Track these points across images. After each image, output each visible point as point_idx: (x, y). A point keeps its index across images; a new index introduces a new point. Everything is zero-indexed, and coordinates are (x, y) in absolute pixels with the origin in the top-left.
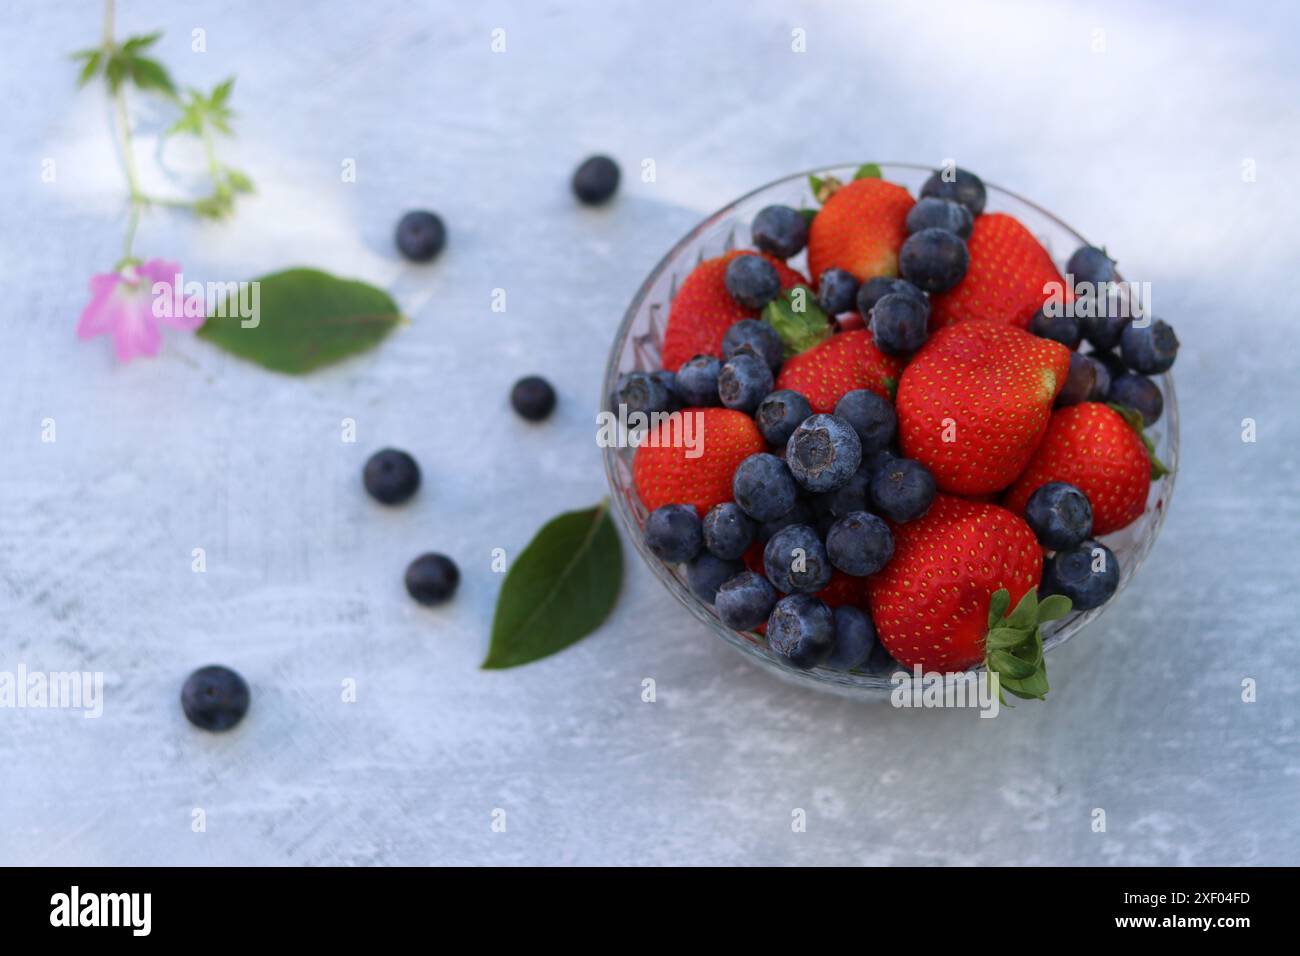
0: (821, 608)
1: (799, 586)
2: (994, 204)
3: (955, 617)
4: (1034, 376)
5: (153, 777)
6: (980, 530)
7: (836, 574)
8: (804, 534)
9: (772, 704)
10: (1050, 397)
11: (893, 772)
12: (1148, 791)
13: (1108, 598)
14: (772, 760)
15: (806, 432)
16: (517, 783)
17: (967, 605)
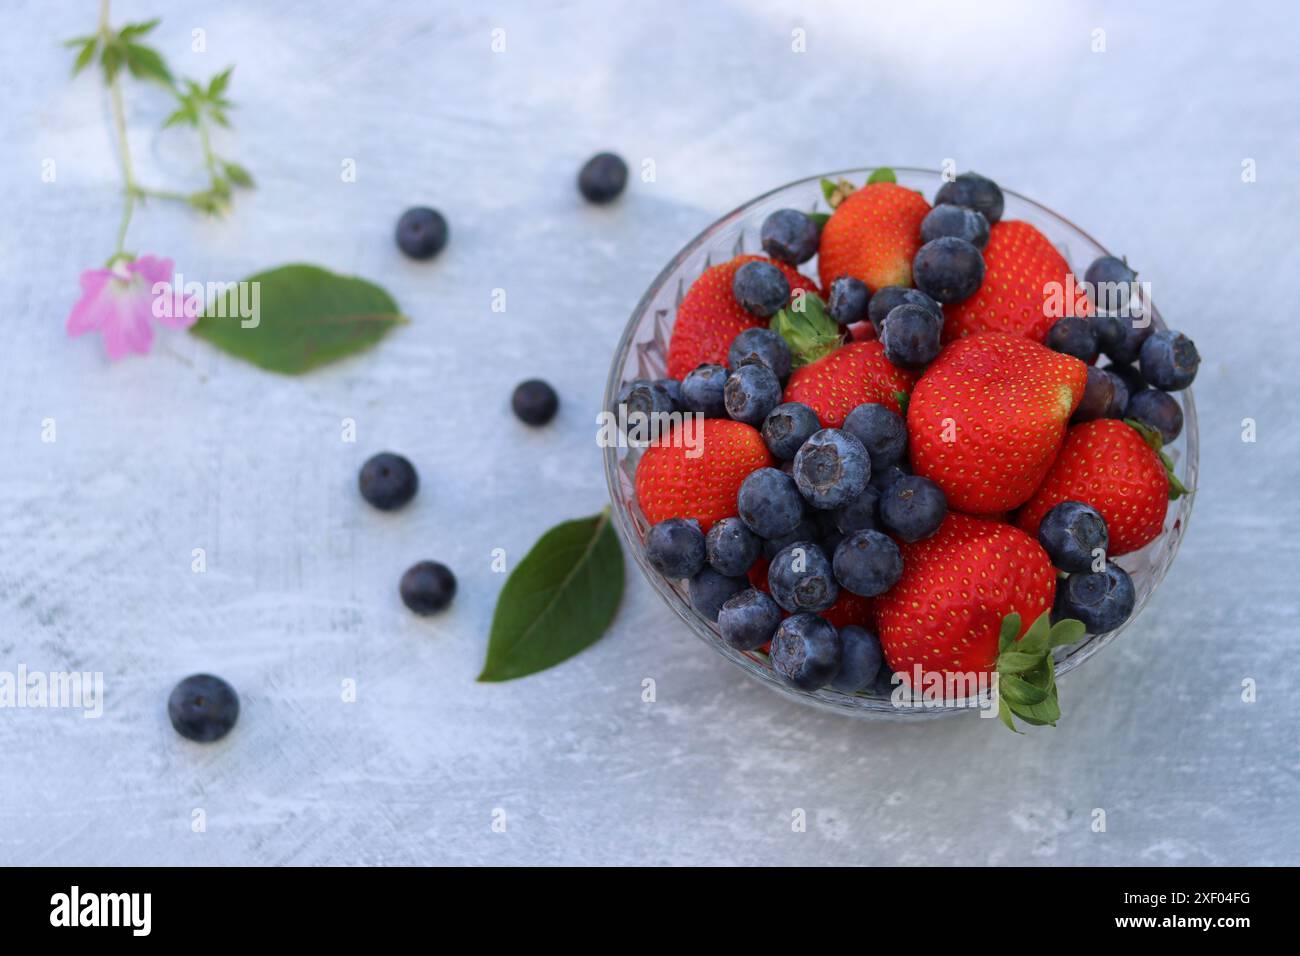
0: (828, 630)
1: (805, 605)
2: (1011, 212)
3: (964, 641)
4: (1050, 392)
5: (139, 789)
6: (992, 551)
7: (842, 593)
8: (810, 552)
9: (775, 722)
10: (1066, 415)
11: (899, 794)
12: (1159, 817)
13: (1122, 622)
14: (775, 779)
15: (814, 447)
16: (512, 799)
17: (978, 628)
